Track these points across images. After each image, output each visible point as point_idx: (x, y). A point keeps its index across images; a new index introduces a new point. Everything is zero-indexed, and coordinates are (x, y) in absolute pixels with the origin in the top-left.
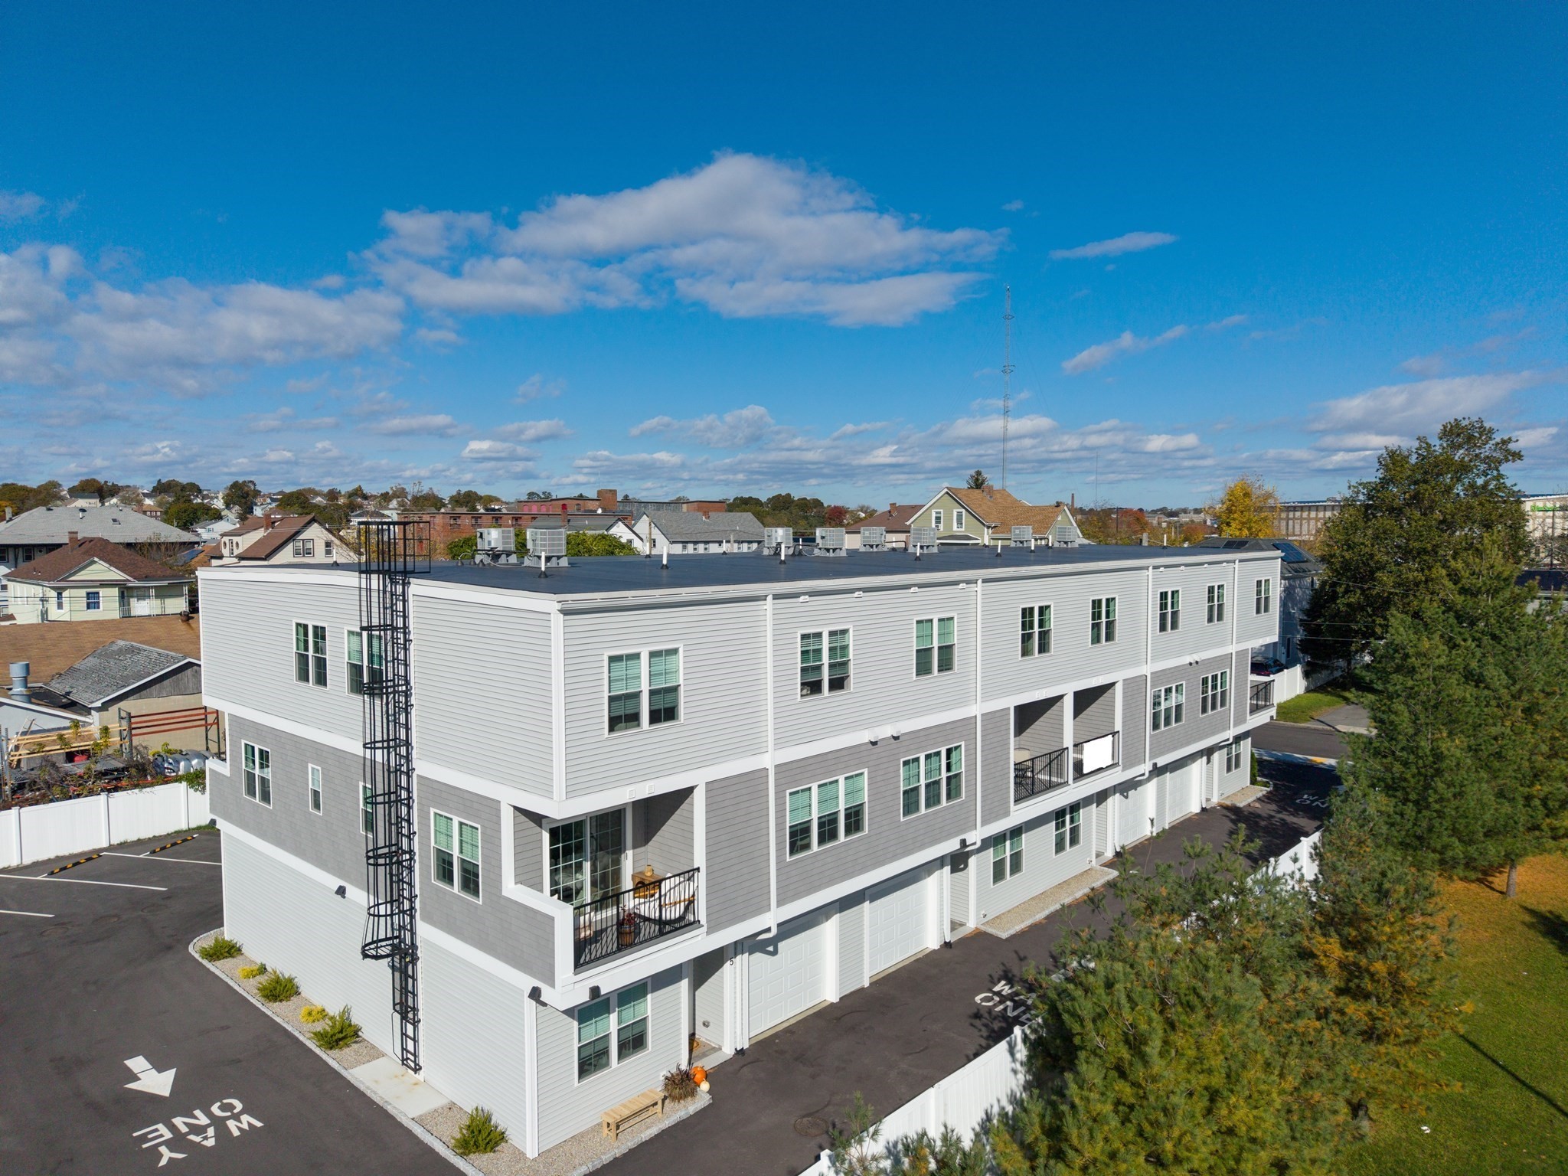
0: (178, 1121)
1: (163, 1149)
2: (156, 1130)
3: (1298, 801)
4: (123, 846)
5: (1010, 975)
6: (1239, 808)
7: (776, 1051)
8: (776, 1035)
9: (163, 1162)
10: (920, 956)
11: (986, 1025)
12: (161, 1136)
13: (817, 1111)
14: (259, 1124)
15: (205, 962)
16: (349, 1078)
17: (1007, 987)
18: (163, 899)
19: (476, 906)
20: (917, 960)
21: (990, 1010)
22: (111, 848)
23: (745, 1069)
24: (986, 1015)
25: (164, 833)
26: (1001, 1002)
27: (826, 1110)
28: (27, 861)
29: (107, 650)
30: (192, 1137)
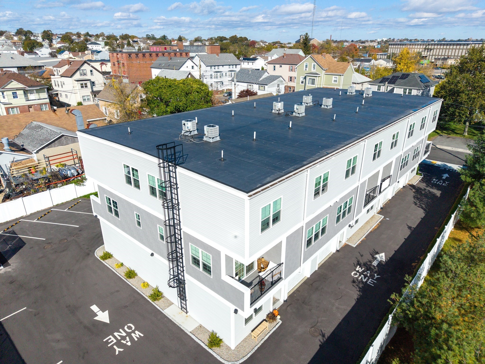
0: (116, 334)
1: (115, 347)
2: (110, 339)
3: (432, 182)
4: (57, 206)
5: (360, 263)
6: (414, 185)
7: (296, 300)
8: (294, 293)
9: (117, 353)
10: (330, 256)
11: (357, 286)
12: (112, 341)
13: (315, 325)
14: (142, 335)
15: (102, 261)
16: (164, 313)
17: (360, 269)
18: (79, 231)
19: (210, 278)
20: (330, 257)
21: (357, 278)
22: (54, 207)
23: (288, 308)
24: (357, 281)
25: (70, 200)
26: (360, 275)
27: (318, 325)
28: (28, 213)
29: (30, 126)
30: (122, 341)
